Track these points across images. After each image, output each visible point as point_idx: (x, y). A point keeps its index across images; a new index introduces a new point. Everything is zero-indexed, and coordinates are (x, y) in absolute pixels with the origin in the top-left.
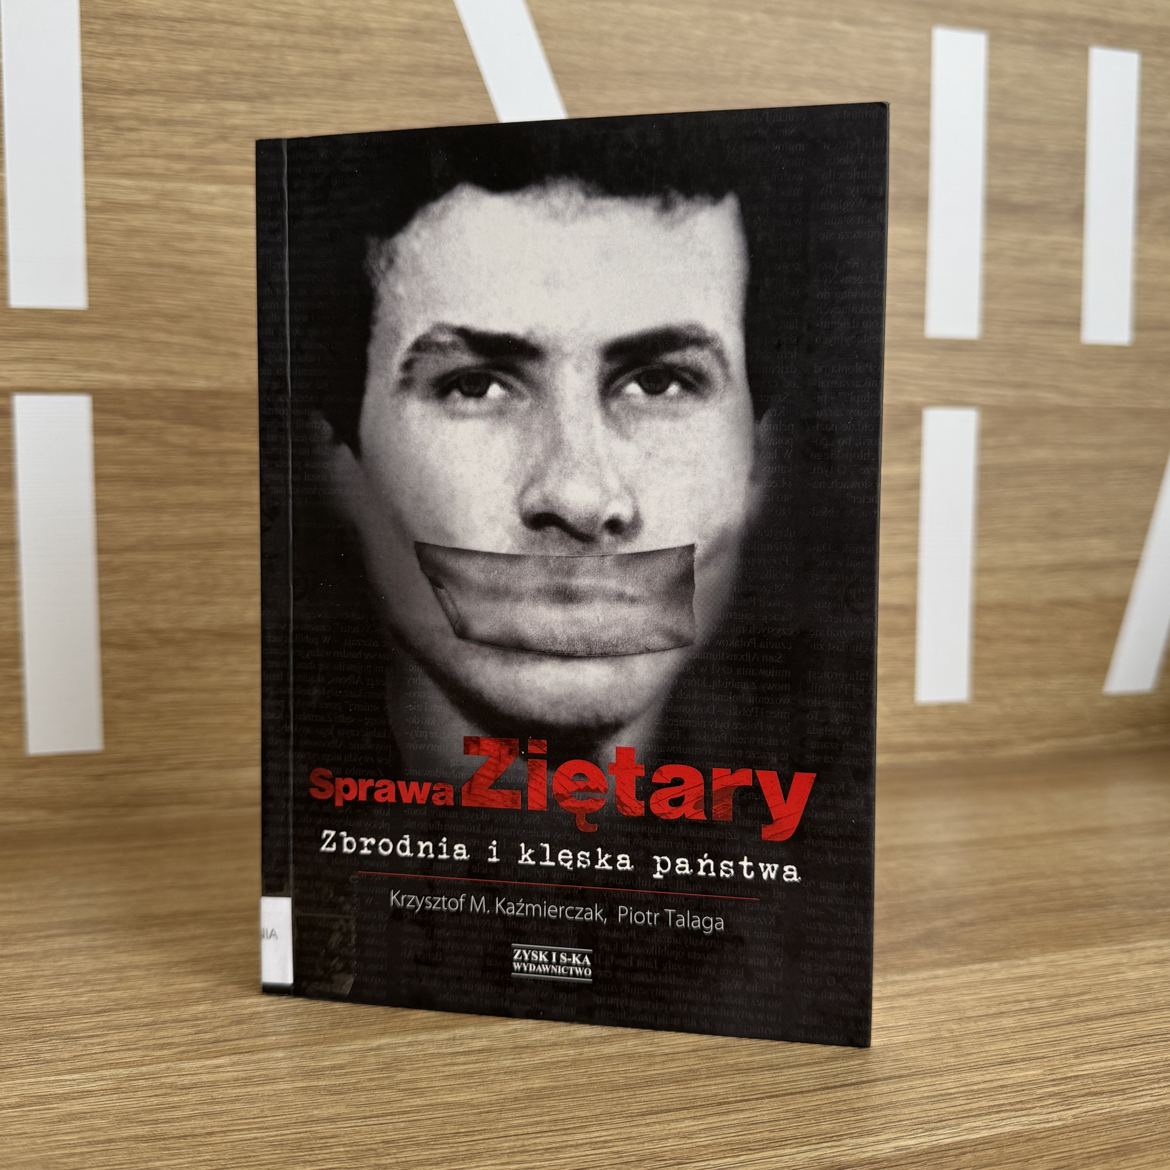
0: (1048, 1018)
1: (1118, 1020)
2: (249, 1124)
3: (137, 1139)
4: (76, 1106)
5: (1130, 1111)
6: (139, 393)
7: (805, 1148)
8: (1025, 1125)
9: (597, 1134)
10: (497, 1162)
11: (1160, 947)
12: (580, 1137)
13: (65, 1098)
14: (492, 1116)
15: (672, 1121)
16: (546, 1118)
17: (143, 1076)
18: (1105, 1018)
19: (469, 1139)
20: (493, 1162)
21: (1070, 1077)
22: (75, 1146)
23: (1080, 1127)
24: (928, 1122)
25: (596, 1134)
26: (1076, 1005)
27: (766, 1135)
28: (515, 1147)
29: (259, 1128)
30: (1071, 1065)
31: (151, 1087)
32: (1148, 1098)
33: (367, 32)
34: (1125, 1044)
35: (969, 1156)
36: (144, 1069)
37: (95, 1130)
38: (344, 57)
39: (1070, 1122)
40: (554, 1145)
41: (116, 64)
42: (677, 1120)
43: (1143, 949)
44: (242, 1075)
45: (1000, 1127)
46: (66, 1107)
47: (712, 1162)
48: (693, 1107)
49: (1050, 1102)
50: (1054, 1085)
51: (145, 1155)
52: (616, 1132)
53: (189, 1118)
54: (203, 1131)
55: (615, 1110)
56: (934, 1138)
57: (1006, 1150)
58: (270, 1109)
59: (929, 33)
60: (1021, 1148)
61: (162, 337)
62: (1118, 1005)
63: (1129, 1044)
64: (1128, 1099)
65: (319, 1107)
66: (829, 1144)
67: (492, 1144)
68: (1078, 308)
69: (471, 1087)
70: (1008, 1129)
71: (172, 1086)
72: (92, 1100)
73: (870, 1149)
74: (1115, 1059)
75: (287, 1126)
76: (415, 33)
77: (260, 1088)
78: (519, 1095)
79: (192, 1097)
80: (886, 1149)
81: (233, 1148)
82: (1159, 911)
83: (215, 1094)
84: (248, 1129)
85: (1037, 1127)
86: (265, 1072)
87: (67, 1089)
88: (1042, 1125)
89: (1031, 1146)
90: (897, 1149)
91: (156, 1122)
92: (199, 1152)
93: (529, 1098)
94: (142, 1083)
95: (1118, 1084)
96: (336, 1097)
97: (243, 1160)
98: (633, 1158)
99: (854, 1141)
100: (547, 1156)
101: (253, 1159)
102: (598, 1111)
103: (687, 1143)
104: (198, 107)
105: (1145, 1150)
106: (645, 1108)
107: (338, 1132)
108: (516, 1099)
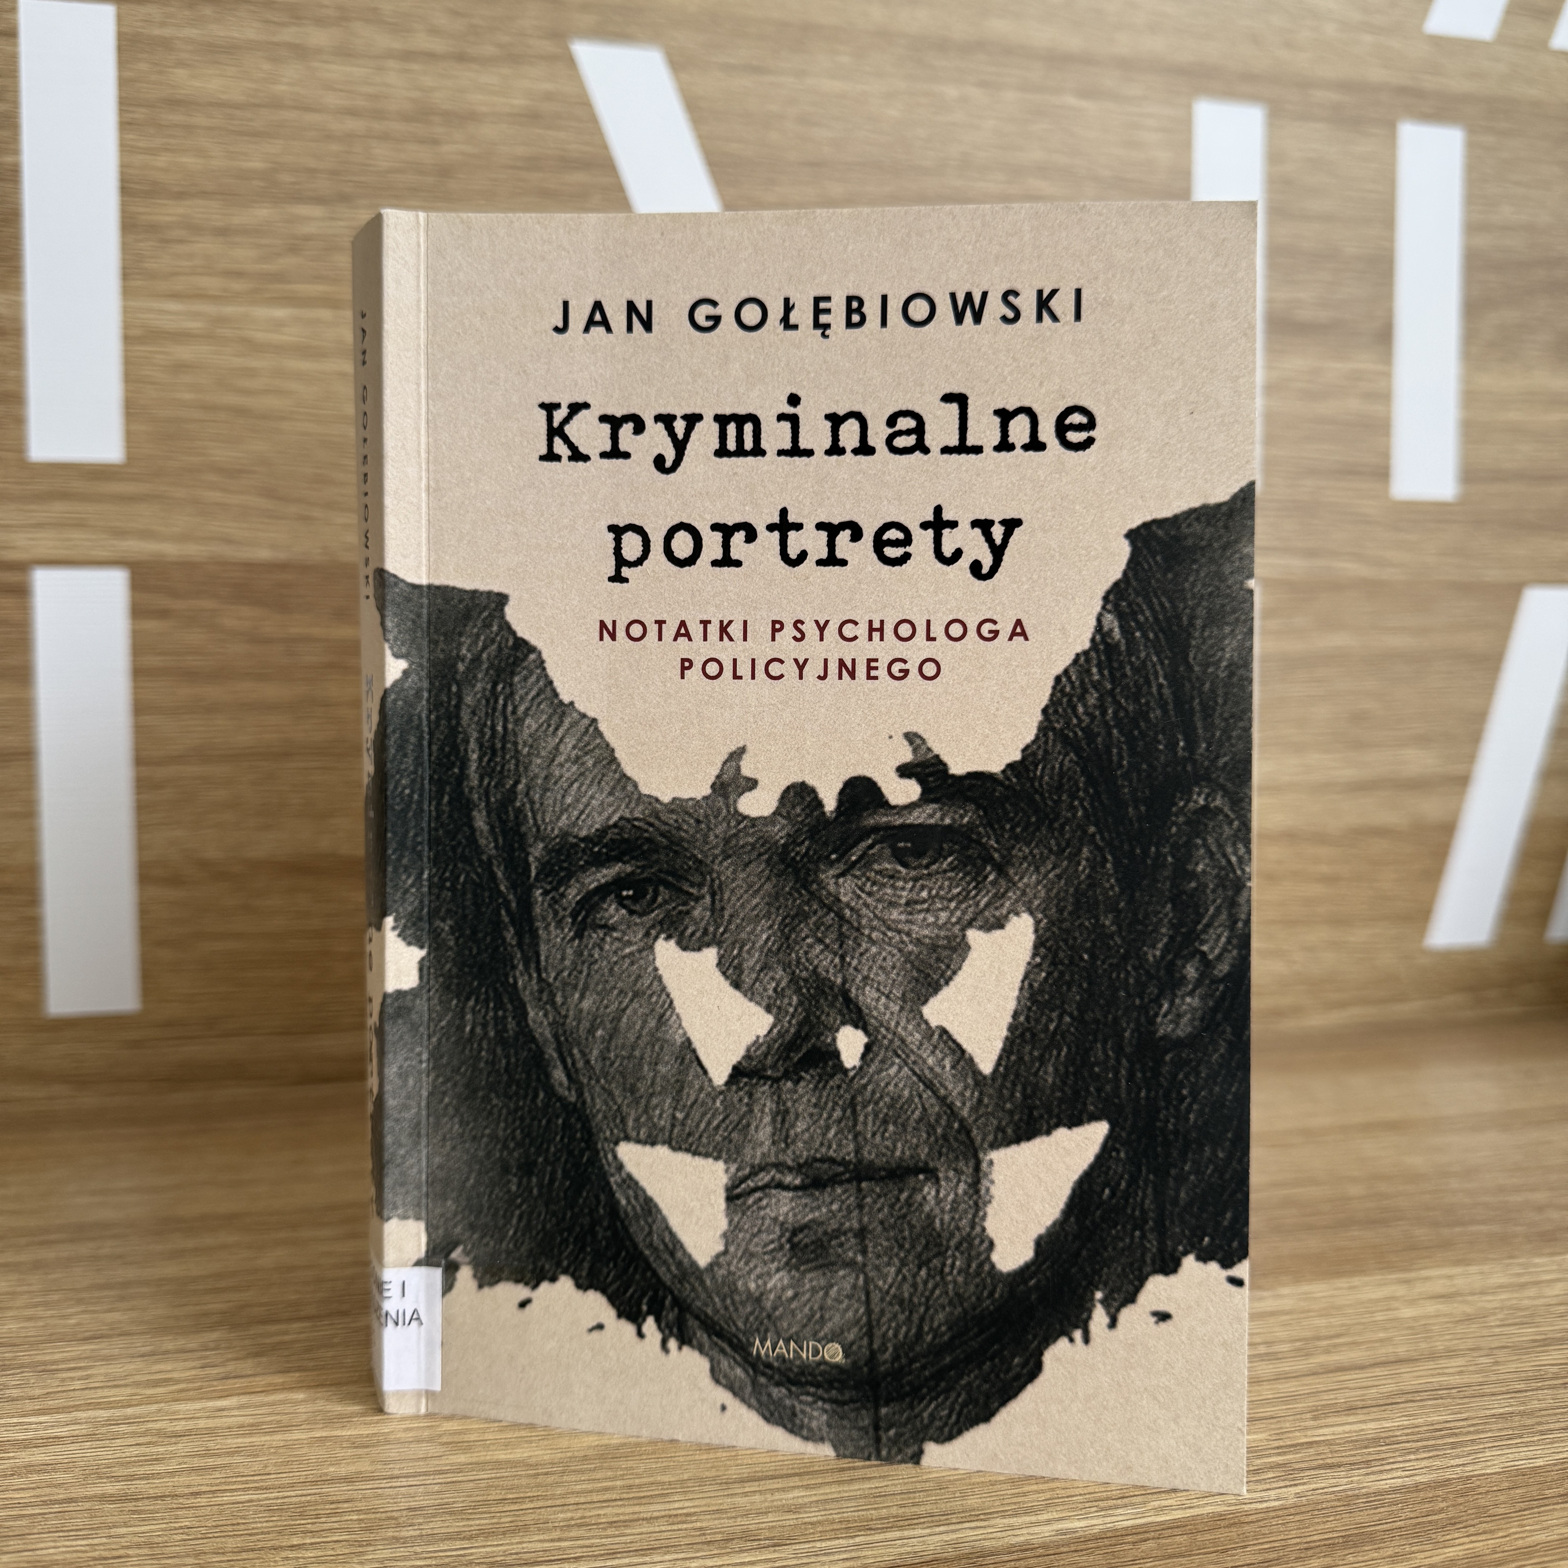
0: (1286, 1367)
1: (1378, 1371)
2: (246, 1482)
3: (103, 1498)
4: (38, 1456)
5: (1371, 1490)
6: (188, 566)
7: (942, 1529)
8: (1230, 1505)
9: (680, 1504)
10: (546, 1537)
11: (1450, 1277)
12: (656, 1508)
13: (25, 1445)
14: (550, 1479)
15: (778, 1490)
16: (619, 1483)
17: (127, 1421)
18: (1362, 1367)
19: (516, 1507)
20: (541, 1537)
21: (1302, 1444)
22: (27, 1505)
23: (1303, 1509)
24: (1107, 1499)
25: (676, 1505)
26: (1327, 1351)
27: (894, 1511)
28: (572, 1519)
29: (257, 1488)
30: (1306, 1429)
31: (134, 1434)
32: (1400, 1473)
33: (472, 117)
34: (1381, 1402)
35: (1151, 1544)
36: (129, 1411)
37: (55, 1486)
38: (445, 148)
39: (1291, 1502)
40: (622, 1518)
41: (162, 160)
42: (784, 1490)
43: (1427, 1279)
44: (249, 1420)
45: (1198, 1506)
46: (26, 1457)
47: (818, 1544)
48: (808, 1473)
49: (1271, 1475)
50: (1279, 1454)
51: (110, 1519)
52: (704, 1502)
53: (172, 1474)
54: (187, 1491)
55: (707, 1474)
56: (1109, 1519)
57: (1200, 1537)
58: (275, 1464)
59: (1189, 108)
60: (1221, 1535)
61: (215, 496)
62: (1384, 1352)
63: (1387, 1403)
64: (1373, 1473)
65: (337, 1463)
66: (973, 1525)
67: (544, 1514)
68: (1385, 455)
69: (531, 1442)
70: (1209, 1509)
71: (160, 1433)
72: (57, 1448)
73: (1024, 1531)
74: (1364, 1422)
75: (292, 1486)
76: (532, 117)
77: (268, 1438)
78: (590, 1452)
79: (182, 1447)
80: (1045, 1533)
81: (220, 1513)
82: (1458, 1229)
83: (211, 1445)
84: (244, 1489)
85: (1246, 1507)
86: (278, 1418)
87: (30, 1435)
88: (1253, 1506)
89: (1234, 1532)
90: (1061, 1533)
91: (132, 1478)
92: (177, 1517)
93: (602, 1457)
94: (123, 1428)
95: (1362, 1455)
96: (360, 1451)
97: (230, 1528)
98: (719, 1537)
99: (1006, 1521)
100: (609, 1532)
101: (242, 1527)
102: (686, 1477)
103: (790, 1519)
104: (262, 213)
105: (1383, 1541)
106: (745, 1472)
107: (355, 1495)
108: (585, 1458)
